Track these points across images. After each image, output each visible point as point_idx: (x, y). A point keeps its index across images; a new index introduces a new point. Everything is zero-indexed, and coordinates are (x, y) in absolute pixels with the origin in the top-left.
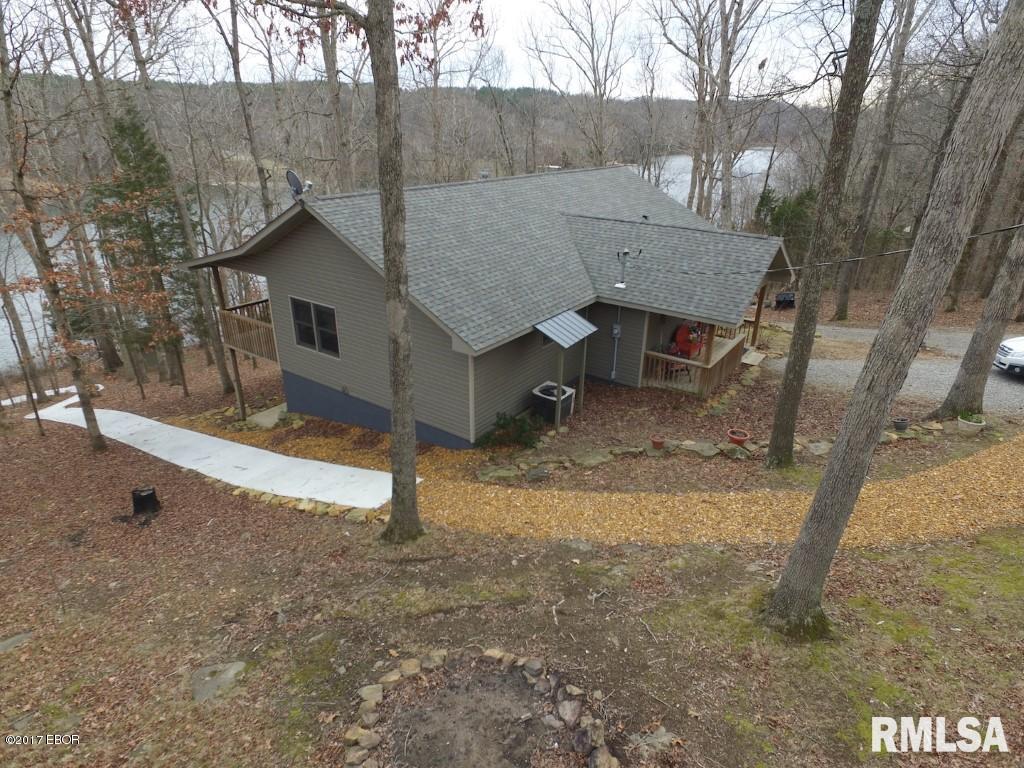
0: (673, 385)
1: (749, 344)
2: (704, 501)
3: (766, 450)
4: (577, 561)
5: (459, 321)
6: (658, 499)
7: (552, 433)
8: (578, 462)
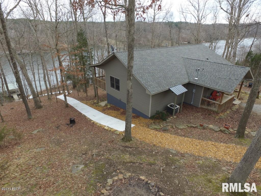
0: (209, 108)
1: (236, 98)
2: (212, 144)
3: (236, 132)
4: (171, 156)
5: (148, 85)
6: (198, 142)
7: (172, 117)
8: (177, 127)
